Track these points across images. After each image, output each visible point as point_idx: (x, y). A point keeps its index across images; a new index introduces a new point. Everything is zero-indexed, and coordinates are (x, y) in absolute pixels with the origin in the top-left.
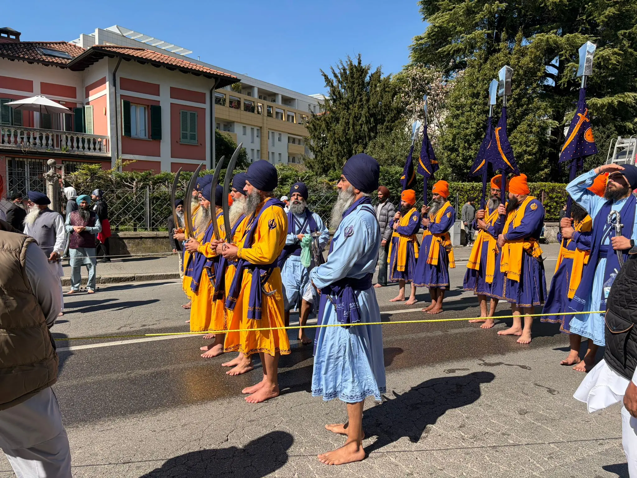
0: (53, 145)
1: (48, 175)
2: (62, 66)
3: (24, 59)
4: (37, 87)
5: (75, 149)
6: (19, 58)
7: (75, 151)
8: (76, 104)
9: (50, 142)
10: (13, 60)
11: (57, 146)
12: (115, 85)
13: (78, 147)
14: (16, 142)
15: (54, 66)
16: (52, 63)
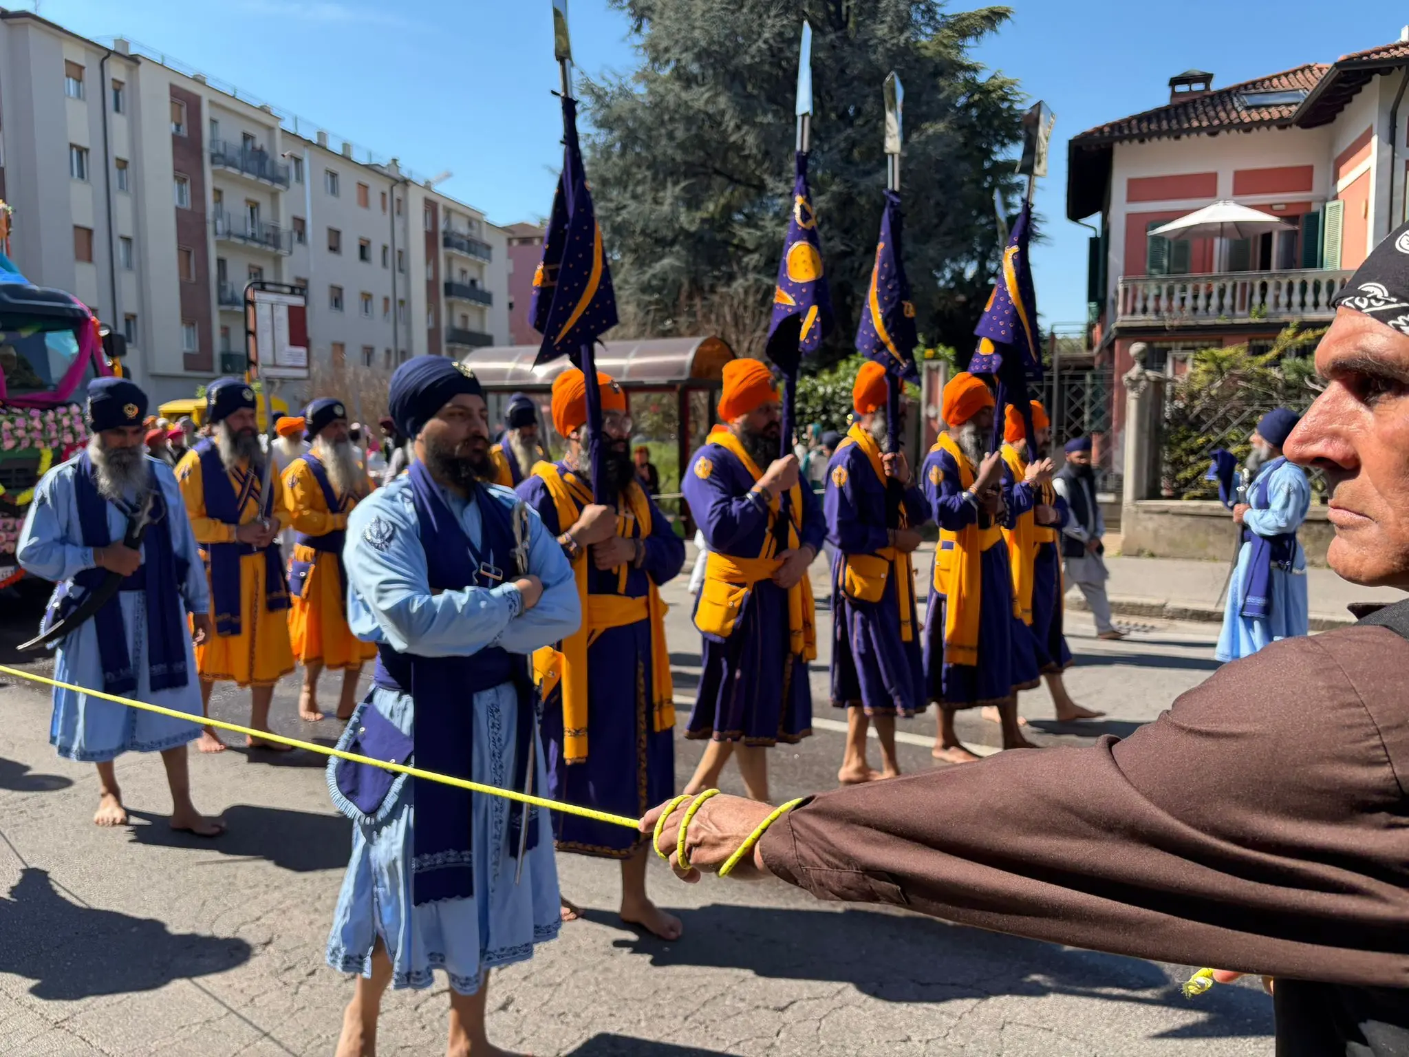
0: (1233, 308)
1: (1129, 379)
2: (1283, 124)
3: (1199, 130)
4: (1225, 183)
5: (1283, 309)
6: (1190, 131)
7: (1281, 313)
8: (1309, 204)
9: (1227, 301)
10: (1178, 138)
11: (1242, 308)
12: (1392, 141)
13: (1289, 305)
14: (1157, 311)
15: (1264, 129)
16: (1261, 123)
